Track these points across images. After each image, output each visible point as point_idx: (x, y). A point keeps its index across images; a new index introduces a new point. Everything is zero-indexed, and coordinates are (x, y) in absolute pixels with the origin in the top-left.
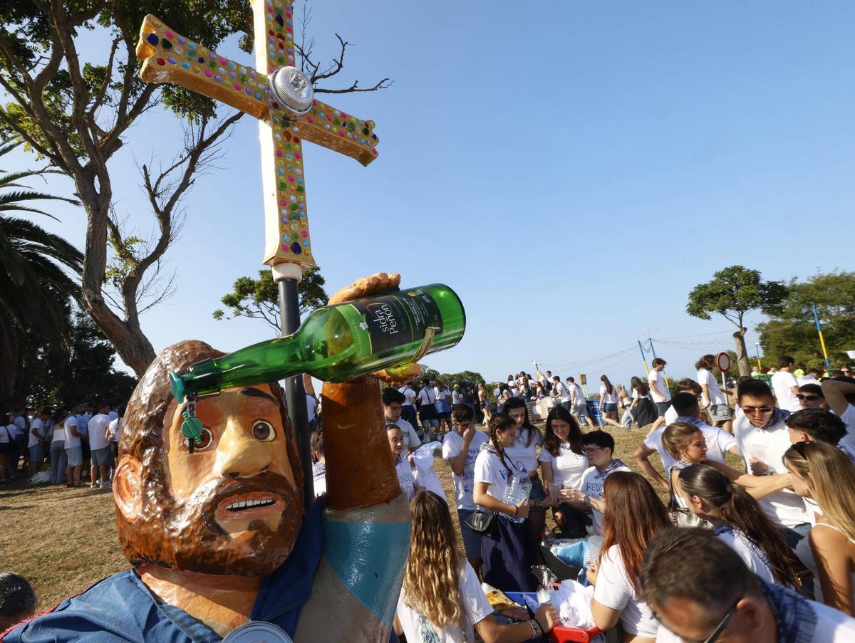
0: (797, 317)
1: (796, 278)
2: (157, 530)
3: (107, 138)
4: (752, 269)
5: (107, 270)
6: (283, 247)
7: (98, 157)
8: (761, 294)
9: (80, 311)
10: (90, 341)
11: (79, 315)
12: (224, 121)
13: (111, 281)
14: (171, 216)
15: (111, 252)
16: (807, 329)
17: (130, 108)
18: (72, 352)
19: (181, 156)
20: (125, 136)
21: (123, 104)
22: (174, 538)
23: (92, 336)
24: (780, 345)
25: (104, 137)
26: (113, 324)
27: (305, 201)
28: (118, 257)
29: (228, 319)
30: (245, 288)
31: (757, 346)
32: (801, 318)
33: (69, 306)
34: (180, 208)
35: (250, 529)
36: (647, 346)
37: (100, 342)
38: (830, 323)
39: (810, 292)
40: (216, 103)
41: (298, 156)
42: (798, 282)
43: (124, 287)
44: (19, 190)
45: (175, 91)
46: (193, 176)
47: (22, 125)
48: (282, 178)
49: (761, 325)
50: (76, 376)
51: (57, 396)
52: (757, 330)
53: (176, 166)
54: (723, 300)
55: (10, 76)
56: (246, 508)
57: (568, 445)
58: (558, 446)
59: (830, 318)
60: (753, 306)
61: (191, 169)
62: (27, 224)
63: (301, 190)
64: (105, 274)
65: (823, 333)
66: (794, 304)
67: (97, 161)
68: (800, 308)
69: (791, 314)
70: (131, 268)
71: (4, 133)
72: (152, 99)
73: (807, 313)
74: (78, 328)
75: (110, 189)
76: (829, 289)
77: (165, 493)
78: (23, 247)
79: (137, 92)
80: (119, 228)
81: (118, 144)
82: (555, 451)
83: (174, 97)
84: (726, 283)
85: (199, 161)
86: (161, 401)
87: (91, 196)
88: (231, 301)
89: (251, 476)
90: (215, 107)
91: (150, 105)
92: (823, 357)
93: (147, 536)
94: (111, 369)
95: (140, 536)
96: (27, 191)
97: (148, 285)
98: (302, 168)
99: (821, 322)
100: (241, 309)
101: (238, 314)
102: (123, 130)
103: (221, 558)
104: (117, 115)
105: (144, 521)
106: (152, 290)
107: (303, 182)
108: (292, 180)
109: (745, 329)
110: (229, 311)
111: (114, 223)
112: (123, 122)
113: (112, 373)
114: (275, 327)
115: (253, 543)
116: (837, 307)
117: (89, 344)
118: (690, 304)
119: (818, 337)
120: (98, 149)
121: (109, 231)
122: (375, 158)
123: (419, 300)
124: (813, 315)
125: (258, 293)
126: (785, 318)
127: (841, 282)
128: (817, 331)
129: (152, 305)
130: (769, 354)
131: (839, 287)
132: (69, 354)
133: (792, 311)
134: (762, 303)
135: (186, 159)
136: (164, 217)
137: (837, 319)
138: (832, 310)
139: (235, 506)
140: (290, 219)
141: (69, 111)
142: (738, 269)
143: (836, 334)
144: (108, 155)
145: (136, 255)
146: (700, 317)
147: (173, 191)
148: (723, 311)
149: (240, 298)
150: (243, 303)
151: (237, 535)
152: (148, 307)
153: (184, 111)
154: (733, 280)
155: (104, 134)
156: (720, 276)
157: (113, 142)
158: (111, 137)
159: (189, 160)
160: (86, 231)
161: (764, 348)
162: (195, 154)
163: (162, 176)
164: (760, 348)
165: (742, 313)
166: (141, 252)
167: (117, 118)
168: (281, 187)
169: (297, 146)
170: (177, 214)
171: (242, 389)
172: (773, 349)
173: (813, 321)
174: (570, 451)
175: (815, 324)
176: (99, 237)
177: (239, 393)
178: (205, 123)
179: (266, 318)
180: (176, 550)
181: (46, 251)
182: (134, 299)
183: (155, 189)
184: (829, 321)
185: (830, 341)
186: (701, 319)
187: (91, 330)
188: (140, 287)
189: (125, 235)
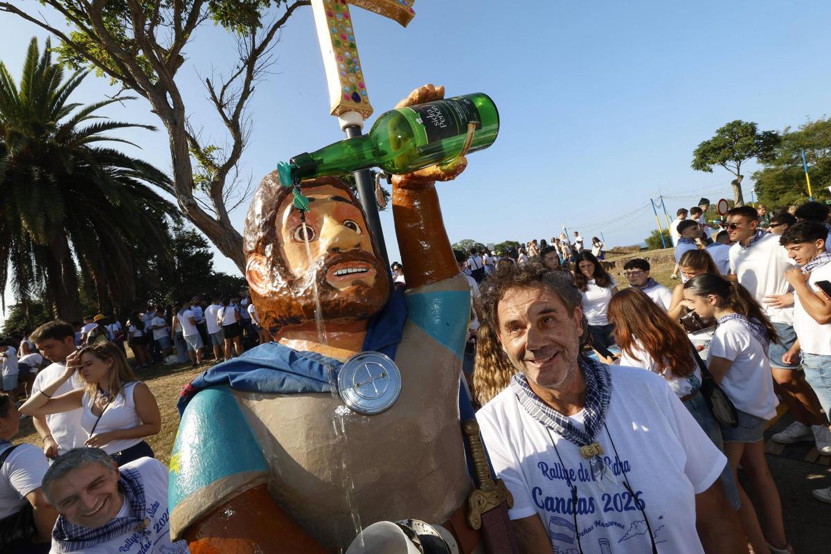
0: (788, 163)
1: (789, 127)
2: (286, 294)
3: (169, 55)
4: (750, 122)
5: (194, 178)
6: (345, 97)
7: (166, 74)
8: (757, 144)
9: (176, 226)
10: (190, 250)
11: (175, 229)
12: (272, 27)
13: (199, 186)
14: (240, 124)
15: (194, 161)
16: (796, 172)
17: (184, 24)
18: (177, 261)
19: (238, 67)
20: (185, 51)
21: (178, 19)
22: (299, 297)
23: (190, 245)
24: (772, 190)
25: (166, 55)
26: (208, 223)
27: (357, 57)
28: (201, 165)
31: (752, 192)
32: (791, 163)
33: (166, 222)
34: (247, 115)
35: (353, 285)
36: (658, 203)
37: (198, 250)
38: (816, 165)
39: (800, 139)
40: (261, 13)
41: (347, 16)
42: (790, 131)
43: (211, 191)
44: (100, 121)
45: (221, 5)
46: (253, 83)
47: (90, 52)
48: (336, 36)
49: (756, 173)
50: (184, 280)
51: (172, 298)
52: (753, 178)
53: (235, 76)
54: (723, 153)
55: (67, 4)
56: (348, 274)
57: (594, 281)
58: (586, 283)
59: (816, 161)
60: (750, 156)
61: (250, 77)
62: (110, 153)
63: (353, 46)
64: (193, 181)
65: (809, 174)
66: (786, 151)
67: (166, 77)
68: (791, 154)
69: (783, 161)
70: (213, 175)
71: (75, 63)
72: (202, 13)
73: (797, 158)
74: (177, 240)
75: (182, 103)
76: (818, 135)
77: (286, 272)
78: (115, 173)
79: (187, 6)
80: (197, 139)
81: (180, 60)
82: (584, 288)
83: (221, 11)
84: (727, 137)
85: (255, 68)
86: (271, 210)
87: (167, 112)
89: (349, 250)
90: (260, 17)
91: (202, 18)
92: (808, 196)
93: (279, 301)
94: (211, 271)
95: (274, 303)
96: (106, 121)
97: (231, 188)
98: (351, 27)
99: (809, 165)
102: (182, 46)
103: (336, 304)
104: (174, 31)
105: (275, 292)
106: (235, 192)
107: (353, 40)
108: (344, 38)
109: (742, 177)
111: (191, 135)
112: (181, 38)
113: (213, 274)
115: (357, 292)
116: (822, 150)
117: (189, 253)
118: (695, 160)
119: (804, 177)
120: (164, 66)
121: (189, 143)
122: (413, 17)
123: (461, 102)
124: (802, 159)
126: (777, 165)
127: (828, 127)
128: (805, 173)
129: (237, 204)
130: (762, 199)
131: (826, 132)
132: (175, 264)
133: (784, 158)
134: (757, 152)
135: (243, 69)
136: (234, 125)
137: (822, 160)
138: (819, 153)
139: (340, 272)
140: (347, 72)
141: (130, 34)
142: (737, 124)
143: (822, 174)
144: (173, 72)
145: (216, 162)
146: (704, 170)
147: (237, 101)
148: (723, 162)
151: (344, 289)
152: (235, 207)
153: (233, 24)
154: (732, 134)
155: (166, 53)
156: (722, 131)
157: (175, 60)
158: (172, 53)
159: (246, 69)
160: (168, 144)
161: (757, 194)
162: (250, 62)
163: (225, 88)
164: (754, 194)
165: (740, 162)
166: (220, 159)
167: (174, 35)
168: (336, 44)
169: (344, 7)
170: (244, 121)
171: (331, 196)
172: (766, 194)
173: (802, 165)
174: (596, 286)
175: (803, 167)
176: (181, 147)
177: (329, 199)
178: (254, 32)
180: (303, 304)
181: (136, 175)
182: (222, 200)
183: (221, 100)
184: (815, 163)
185: (816, 181)
186: (704, 172)
187: (188, 240)
188: (224, 190)
189: (203, 145)
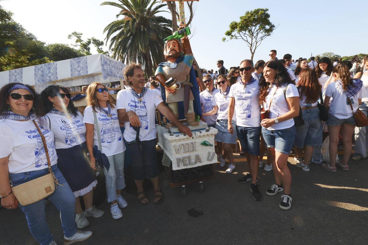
29: (228, 41)
30: (234, 26)
62: (161, 17)
88: (229, 34)
100: (233, 36)
101: (231, 38)
110: (228, 38)
114: (246, 42)
125: (238, 27)
136: (191, 7)
149: (232, 31)
150: (233, 34)
176: (175, 19)
179: (243, 38)
181: (168, 26)
